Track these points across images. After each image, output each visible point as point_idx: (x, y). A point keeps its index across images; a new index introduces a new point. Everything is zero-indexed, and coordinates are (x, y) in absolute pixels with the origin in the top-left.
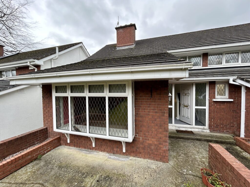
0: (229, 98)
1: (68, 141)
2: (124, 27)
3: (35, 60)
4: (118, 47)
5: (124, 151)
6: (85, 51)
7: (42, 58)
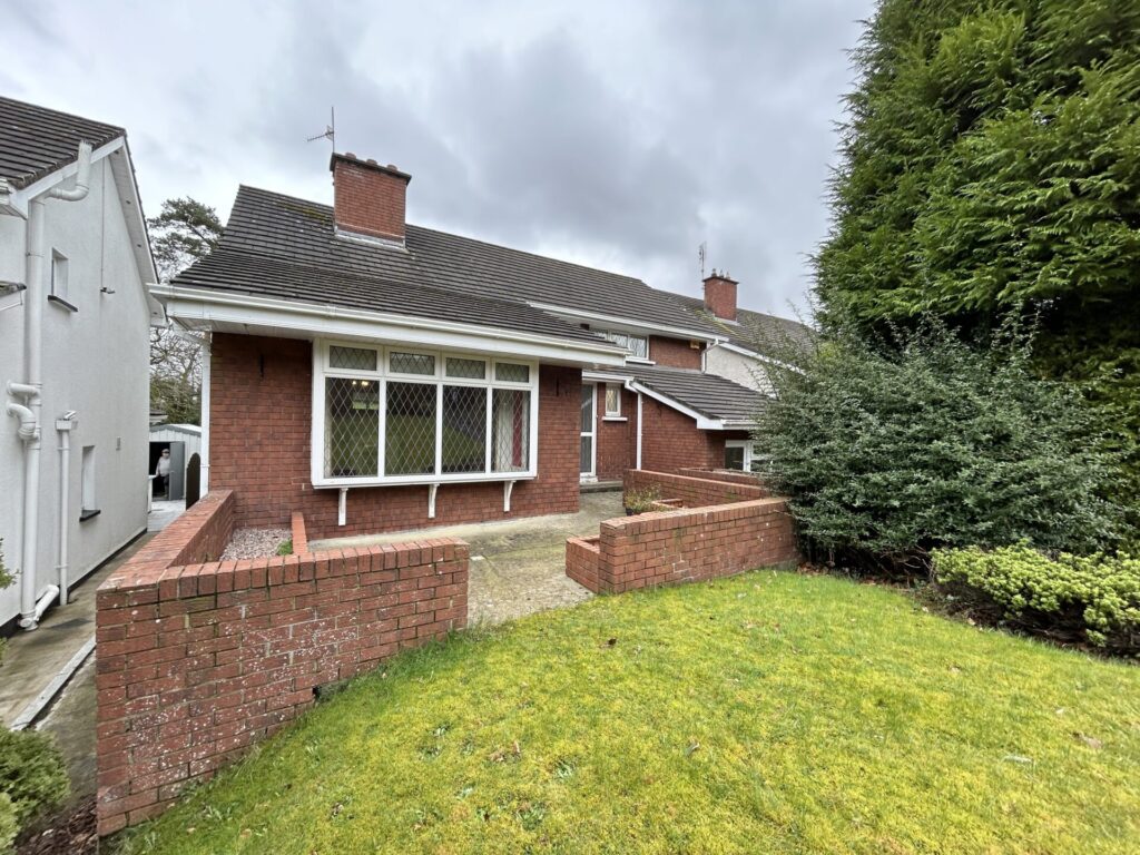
0: (622, 416)
1: (342, 521)
2: (370, 167)
3: (11, 189)
4: (341, 228)
5: (507, 508)
6: (128, 177)
7: (30, 182)
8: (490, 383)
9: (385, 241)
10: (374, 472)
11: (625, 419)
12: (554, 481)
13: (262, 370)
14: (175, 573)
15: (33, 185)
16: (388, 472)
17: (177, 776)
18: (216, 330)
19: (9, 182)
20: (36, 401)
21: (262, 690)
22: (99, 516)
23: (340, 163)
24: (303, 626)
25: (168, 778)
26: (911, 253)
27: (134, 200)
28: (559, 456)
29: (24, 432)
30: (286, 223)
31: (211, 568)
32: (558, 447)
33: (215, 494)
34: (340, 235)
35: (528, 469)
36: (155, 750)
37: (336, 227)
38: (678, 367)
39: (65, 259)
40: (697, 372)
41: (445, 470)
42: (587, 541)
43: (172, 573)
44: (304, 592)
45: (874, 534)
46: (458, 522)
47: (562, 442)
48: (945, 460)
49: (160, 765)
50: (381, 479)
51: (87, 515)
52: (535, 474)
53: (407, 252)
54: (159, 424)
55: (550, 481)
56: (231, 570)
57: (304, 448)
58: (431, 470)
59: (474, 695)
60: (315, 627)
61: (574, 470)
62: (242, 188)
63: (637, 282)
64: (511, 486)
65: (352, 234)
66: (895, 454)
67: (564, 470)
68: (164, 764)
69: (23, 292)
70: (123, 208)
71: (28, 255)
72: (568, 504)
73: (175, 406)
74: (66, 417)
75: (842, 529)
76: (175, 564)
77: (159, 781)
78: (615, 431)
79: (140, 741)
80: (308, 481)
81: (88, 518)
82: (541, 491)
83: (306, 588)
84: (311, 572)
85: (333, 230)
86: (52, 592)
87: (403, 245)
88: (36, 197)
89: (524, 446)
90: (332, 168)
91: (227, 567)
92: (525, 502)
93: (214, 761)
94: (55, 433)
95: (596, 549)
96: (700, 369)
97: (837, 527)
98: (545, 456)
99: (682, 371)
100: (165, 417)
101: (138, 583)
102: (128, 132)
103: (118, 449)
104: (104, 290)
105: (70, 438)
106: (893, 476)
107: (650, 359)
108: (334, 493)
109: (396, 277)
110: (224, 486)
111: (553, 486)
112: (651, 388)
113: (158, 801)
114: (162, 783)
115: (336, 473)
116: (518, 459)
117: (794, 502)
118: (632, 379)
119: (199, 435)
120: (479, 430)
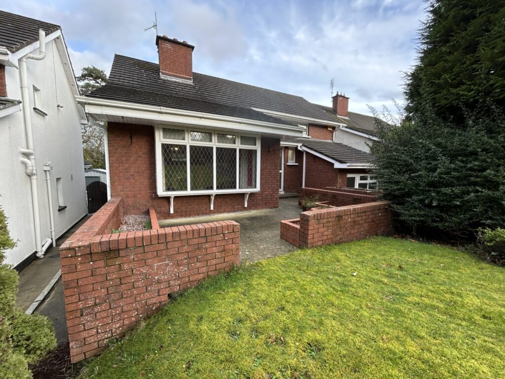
0: (296, 162)
1: (172, 211)
2: (175, 42)
3: (9, 52)
4: (163, 73)
5: (246, 206)
6: (64, 51)
7: (18, 49)
8: (238, 146)
9: (183, 80)
10: (186, 189)
11: (297, 164)
12: (267, 193)
13: (131, 140)
14: (97, 239)
15: (19, 51)
16: (192, 189)
17: (106, 336)
18: (109, 121)
19: (8, 49)
20: (32, 157)
21: (144, 295)
22: (66, 209)
23: (160, 40)
24: (162, 265)
25: (102, 337)
26: (474, 66)
27: (68, 63)
28: (270, 181)
29: (29, 171)
30: (137, 71)
31: (115, 237)
32: (269, 177)
33: (114, 199)
34: (162, 77)
35: (255, 187)
36: (95, 324)
37: (160, 73)
38: (322, 139)
39: (39, 90)
40: (331, 141)
41: (218, 188)
42: (291, 222)
43: (96, 239)
44: (161, 248)
45: (442, 220)
46: (224, 212)
47: (271, 175)
48: (490, 181)
49: (97, 331)
50: (189, 192)
51: (61, 208)
52: (259, 190)
53: (194, 85)
54: (89, 169)
55: (265, 193)
56: (125, 238)
57: (153, 177)
58: (212, 188)
59: (251, 303)
60: (167, 265)
61: (276, 188)
62: (116, 56)
63: (302, 98)
64: (248, 195)
65: (168, 77)
66: (458, 178)
67: (271, 188)
68: (100, 331)
69: (21, 104)
70: (63, 66)
71: (22, 88)
72: (273, 204)
73: (95, 161)
74: (47, 165)
75: (423, 217)
76: (98, 234)
77: (98, 338)
78: (292, 170)
79: (87, 320)
80: (155, 193)
81: (61, 209)
82: (261, 198)
83: (162, 247)
84: (164, 239)
85: (159, 75)
86: (49, 242)
87: (192, 82)
88: (21, 58)
89: (254, 176)
90: (157, 44)
91: (123, 236)
92: (254, 203)
93: (123, 329)
94: (43, 172)
95: (298, 227)
96: (332, 140)
97: (419, 216)
98: (263, 181)
99: (323, 141)
100: (91, 165)
101: (80, 244)
102: (62, 28)
103: (72, 179)
104: (58, 106)
105: (50, 174)
106: (457, 190)
107: (308, 135)
108: (168, 199)
109: (190, 96)
110: (118, 195)
111: (267, 195)
112: (311, 149)
113: (99, 347)
114: (99, 339)
115: (168, 189)
116: (251, 183)
117: (393, 203)
118: (301, 144)
119: (105, 173)
120: (233, 169)
